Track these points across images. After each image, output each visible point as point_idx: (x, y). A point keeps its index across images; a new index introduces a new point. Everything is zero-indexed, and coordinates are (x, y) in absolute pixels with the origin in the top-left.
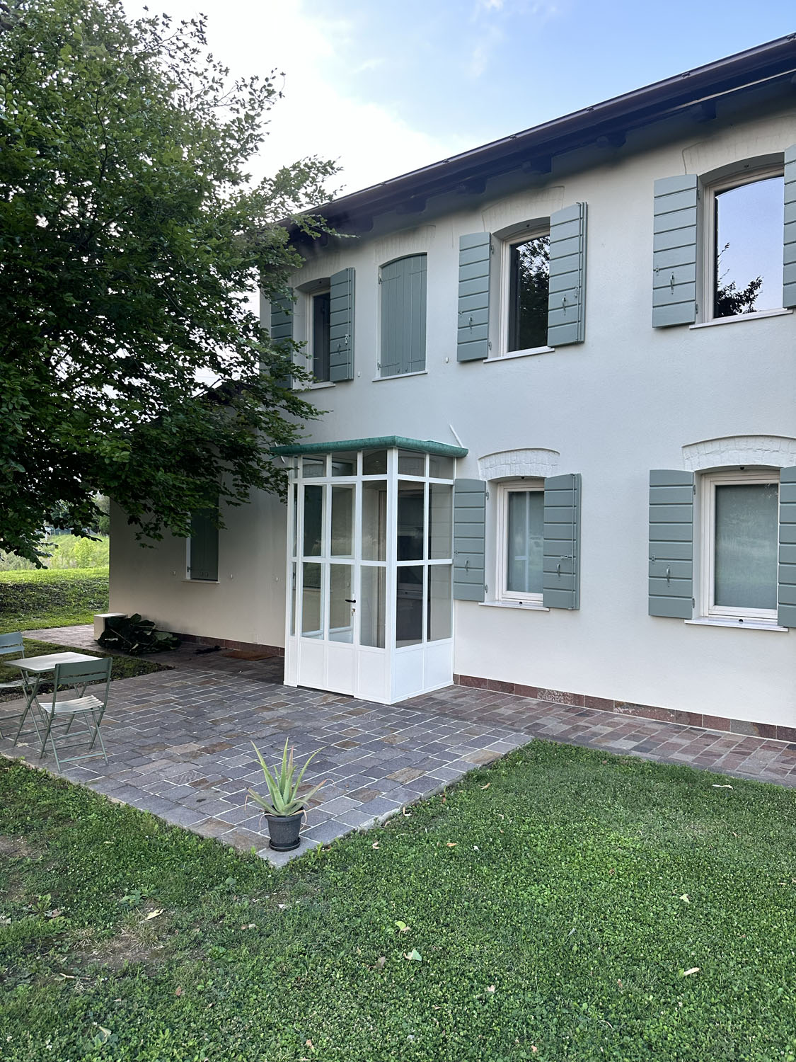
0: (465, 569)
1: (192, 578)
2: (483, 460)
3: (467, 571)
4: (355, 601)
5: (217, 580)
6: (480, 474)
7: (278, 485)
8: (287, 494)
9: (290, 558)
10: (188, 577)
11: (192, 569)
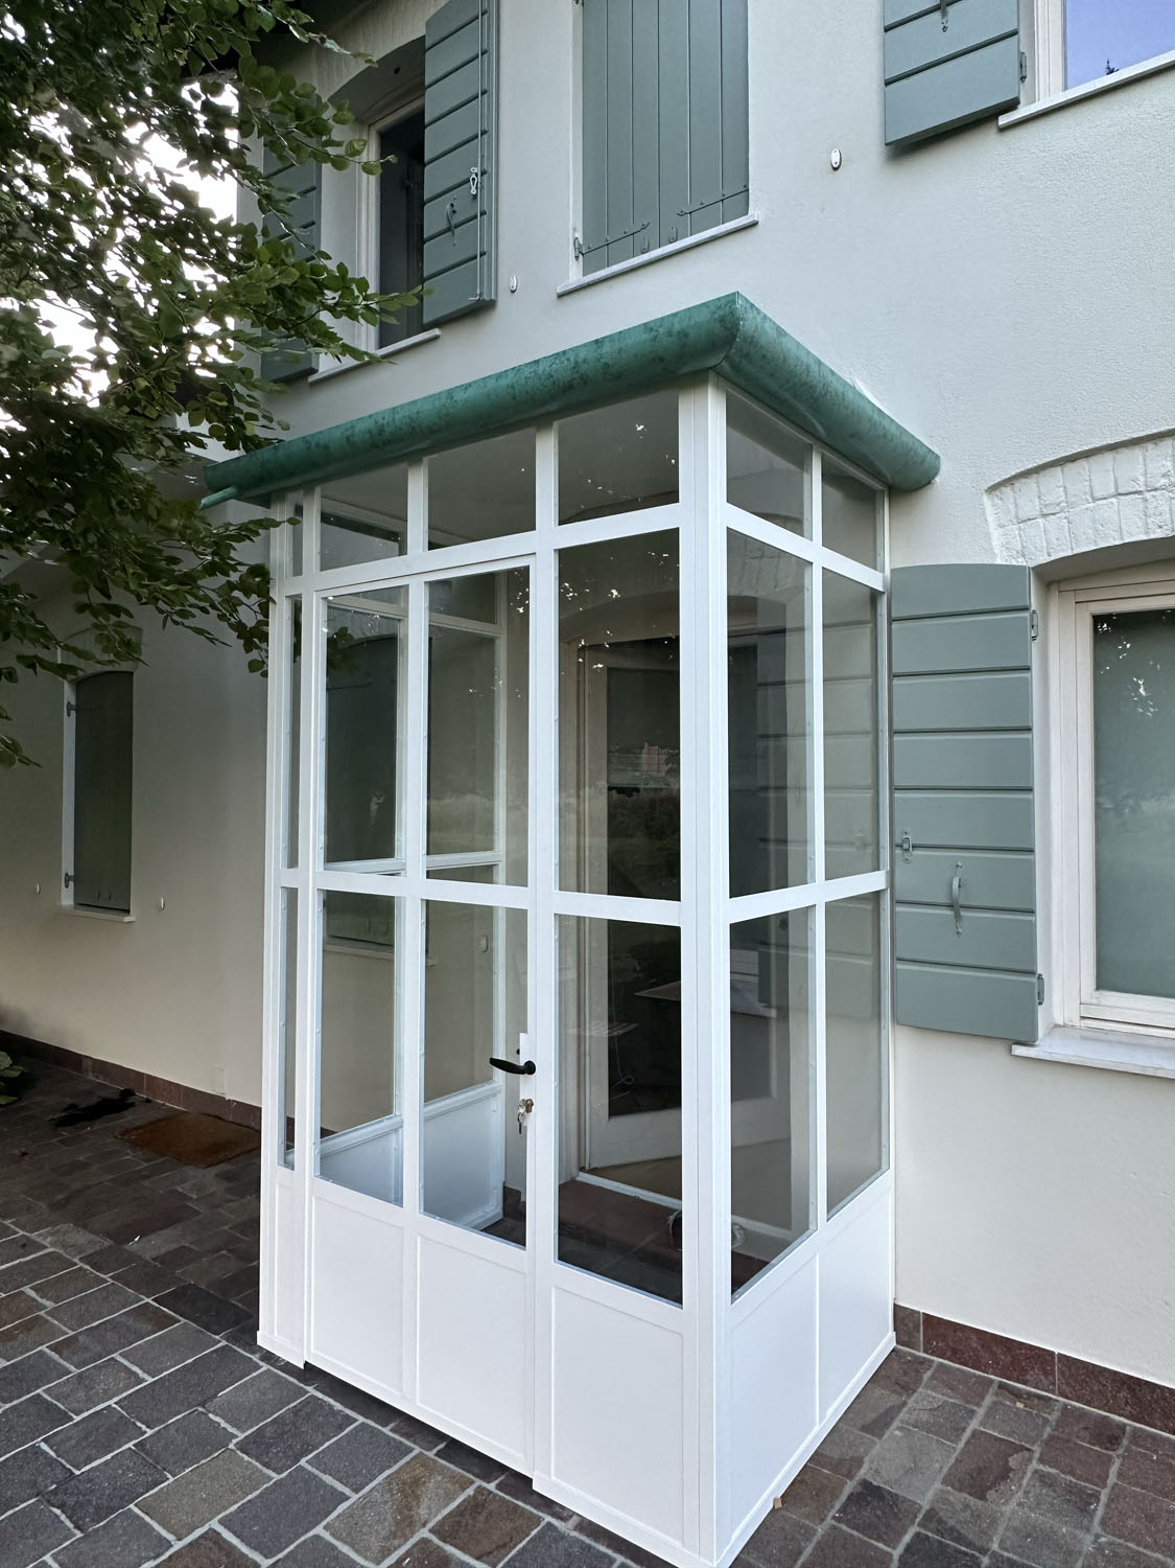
0: (949, 913)
1: (80, 904)
2: (1007, 490)
3: (958, 917)
4: (530, 1068)
5: (128, 912)
6: (995, 543)
7: (234, 605)
8: (265, 637)
9: (276, 874)
10: (67, 899)
11: (78, 879)
